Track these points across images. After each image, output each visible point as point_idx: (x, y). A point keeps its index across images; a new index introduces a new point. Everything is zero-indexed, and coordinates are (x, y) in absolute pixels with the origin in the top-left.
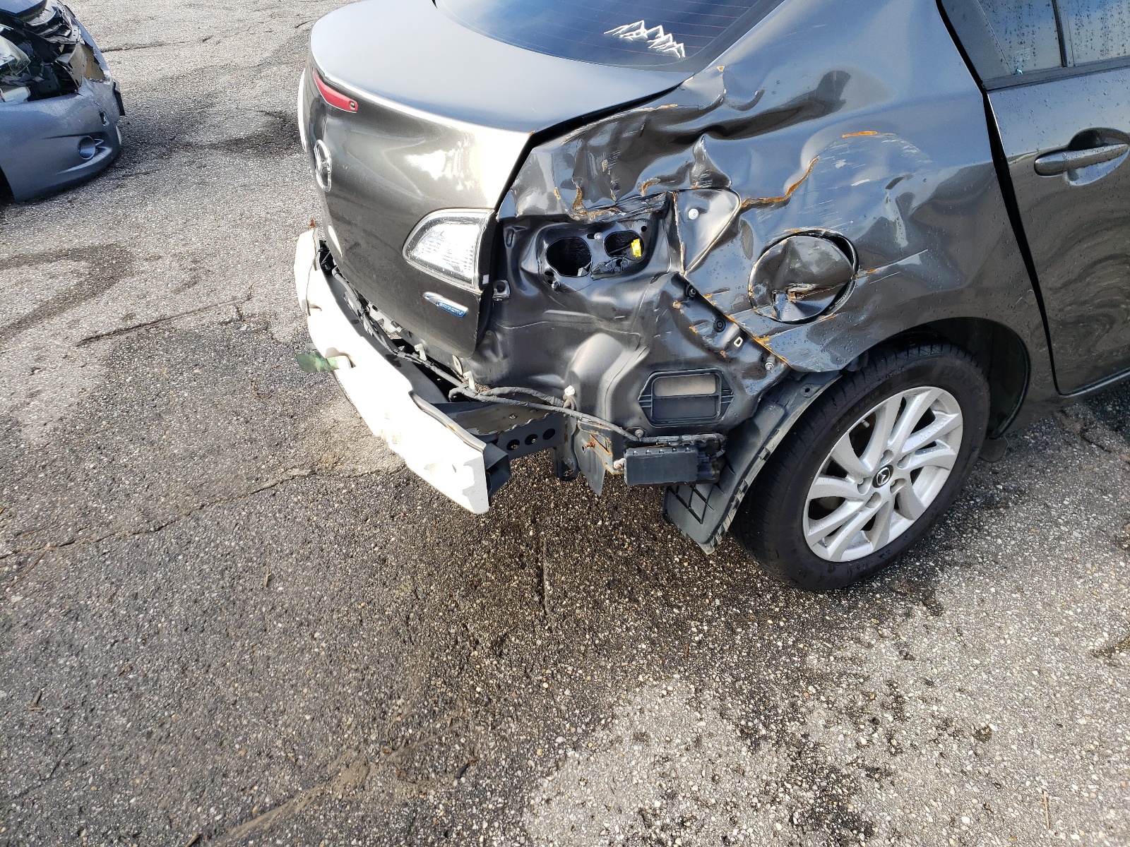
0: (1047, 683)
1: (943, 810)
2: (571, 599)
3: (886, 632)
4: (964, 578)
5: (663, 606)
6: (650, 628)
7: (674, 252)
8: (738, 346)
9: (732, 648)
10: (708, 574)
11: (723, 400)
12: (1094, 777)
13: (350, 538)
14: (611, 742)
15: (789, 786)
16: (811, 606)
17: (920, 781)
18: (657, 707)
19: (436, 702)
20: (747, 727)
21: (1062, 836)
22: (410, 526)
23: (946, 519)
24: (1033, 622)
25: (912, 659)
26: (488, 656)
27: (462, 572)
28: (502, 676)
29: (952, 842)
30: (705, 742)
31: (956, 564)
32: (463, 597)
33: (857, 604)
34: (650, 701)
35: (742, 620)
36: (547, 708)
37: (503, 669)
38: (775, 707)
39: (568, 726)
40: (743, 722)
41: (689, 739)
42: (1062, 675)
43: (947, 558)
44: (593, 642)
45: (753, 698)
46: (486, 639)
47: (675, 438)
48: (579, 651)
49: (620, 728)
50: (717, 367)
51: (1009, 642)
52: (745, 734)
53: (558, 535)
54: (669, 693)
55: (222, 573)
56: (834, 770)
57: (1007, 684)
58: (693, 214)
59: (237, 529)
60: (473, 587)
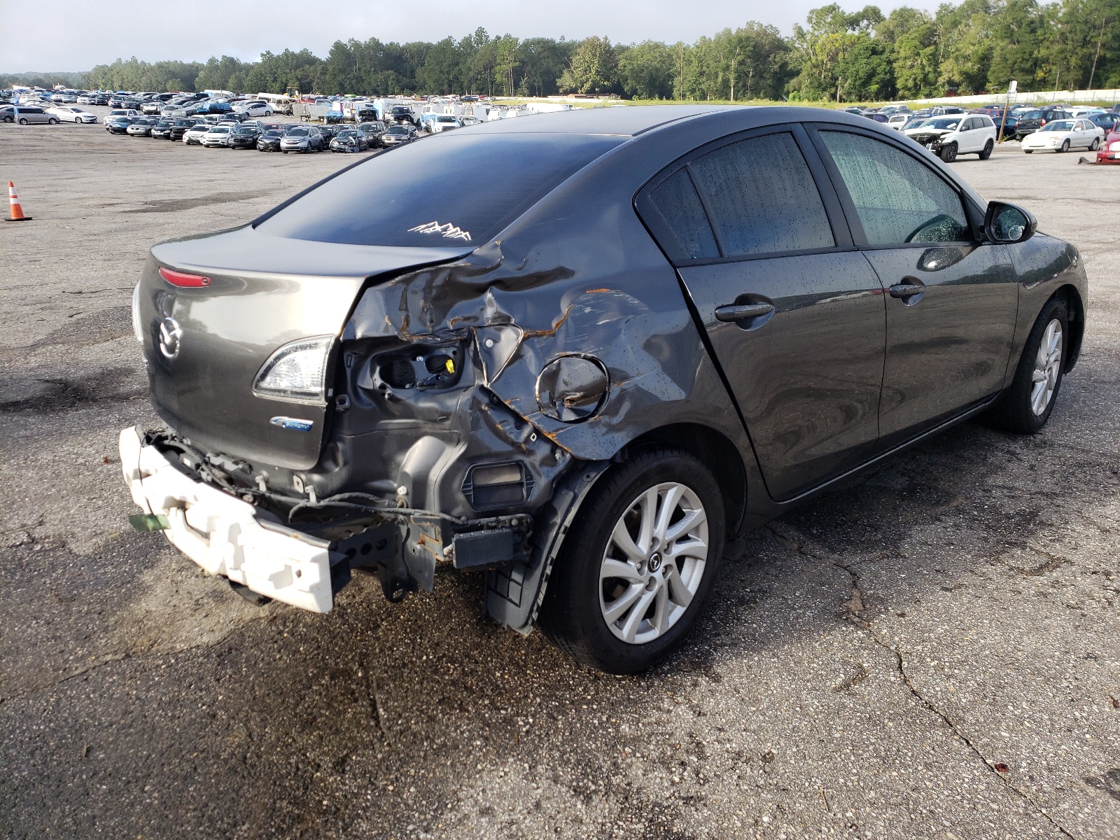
0: (808, 714)
1: (747, 816)
2: (406, 718)
3: (680, 699)
4: (733, 654)
5: (491, 710)
6: (482, 729)
7: (479, 371)
8: (534, 440)
9: (557, 730)
10: (527, 681)
11: (527, 484)
12: (854, 771)
13: (174, 702)
14: (459, 820)
15: (621, 823)
16: (617, 690)
17: (726, 799)
18: (497, 786)
19: (283, 821)
20: (579, 787)
21: (839, 815)
22: (237, 685)
23: (711, 615)
24: (790, 675)
25: (705, 715)
26: (331, 775)
27: (296, 714)
28: (347, 787)
29: (758, 836)
30: (544, 804)
31: (725, 645)
32: (299, 732)
33: (653, 683)
34: (490, 782)
35: (562, 710)
36: (395, 805)
37: (347, 782)
38: (600, 768)
39: (417, 815)
40: (574, 784)
41: (530, 805)
42: (818, 707)
43: (718, 642)
44: (431, 747)
45: (580, 764)
46: (327, 763)
47: (493, 519)
48: (419, 756)
49: (466, 807)
50: (519, 457)
51: (775, 692)
52: (577, 791)
53: (386, 672)
54: (506, 774)
55: (32, 753)
56: (656, 804)
57: (779, 720)
58: (489, 343)
59: (45, 714)
60: (309, 724)
